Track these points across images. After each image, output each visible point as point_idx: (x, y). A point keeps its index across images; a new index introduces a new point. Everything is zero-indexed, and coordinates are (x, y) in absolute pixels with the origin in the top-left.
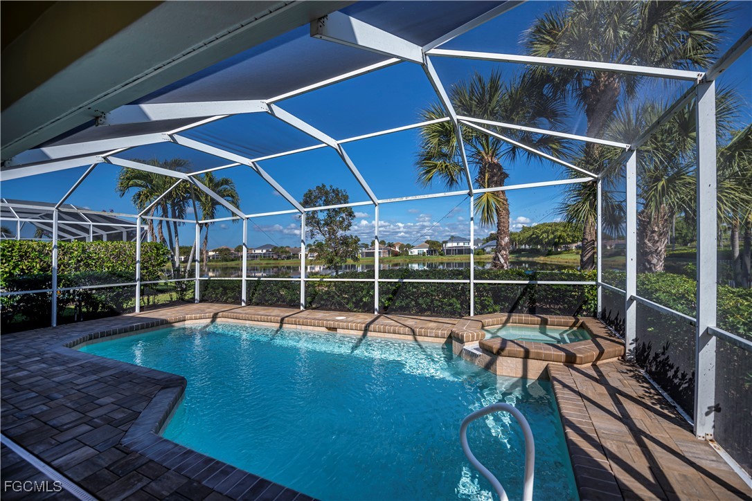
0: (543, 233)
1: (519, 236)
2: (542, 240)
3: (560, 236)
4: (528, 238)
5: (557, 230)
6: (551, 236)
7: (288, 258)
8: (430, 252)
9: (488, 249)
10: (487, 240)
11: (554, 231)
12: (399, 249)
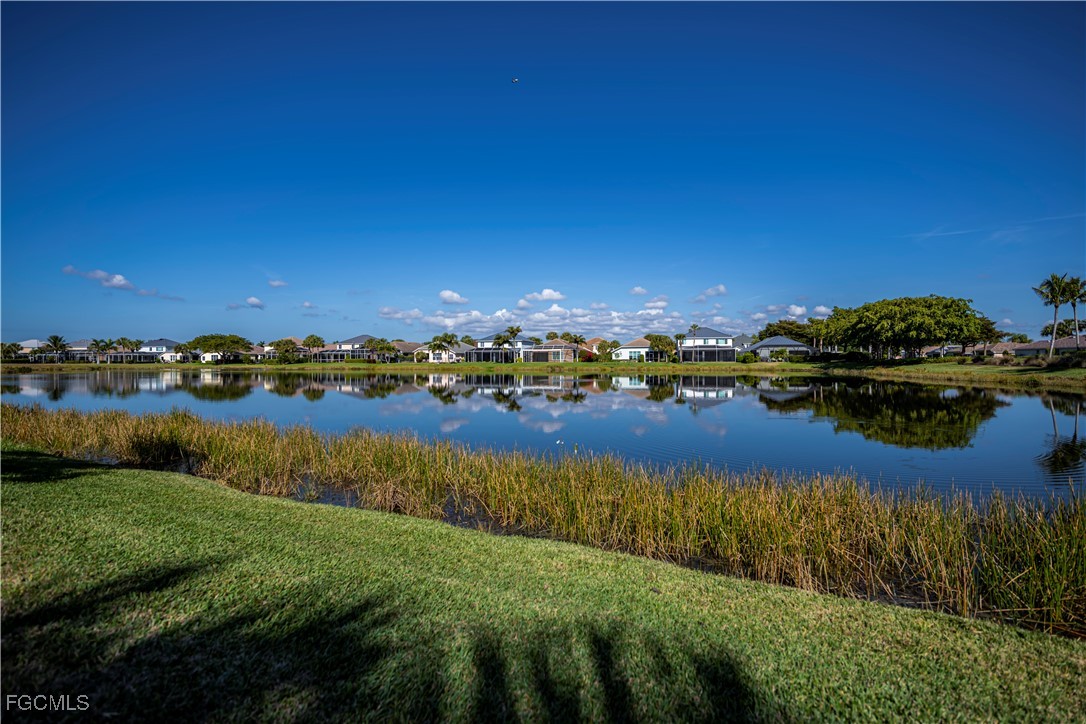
0: (881, 318)
1: (827, 326)
2: (878, 334)
3: (921, 324)
4: (848, 329)
5: (913, 313)
6: (900, 326)
7: (393, 360)
8: (653, 356)
9: (764, 353)
10: (761, 337)
11: (906, 315)
12: (599, 349)
